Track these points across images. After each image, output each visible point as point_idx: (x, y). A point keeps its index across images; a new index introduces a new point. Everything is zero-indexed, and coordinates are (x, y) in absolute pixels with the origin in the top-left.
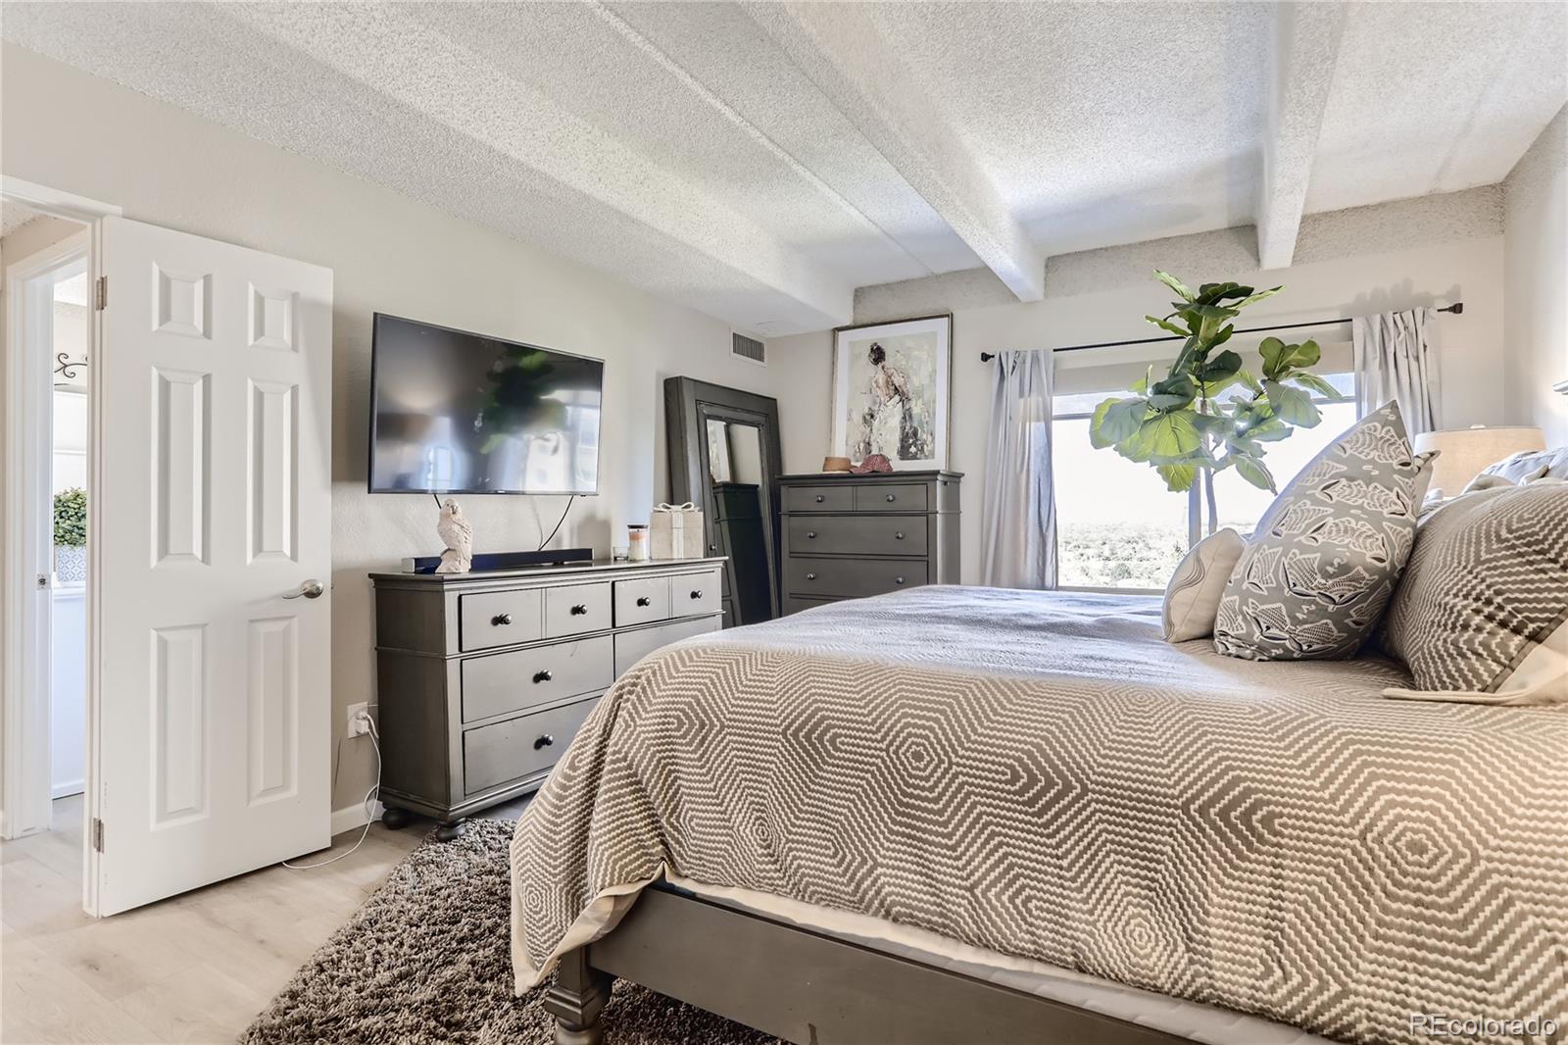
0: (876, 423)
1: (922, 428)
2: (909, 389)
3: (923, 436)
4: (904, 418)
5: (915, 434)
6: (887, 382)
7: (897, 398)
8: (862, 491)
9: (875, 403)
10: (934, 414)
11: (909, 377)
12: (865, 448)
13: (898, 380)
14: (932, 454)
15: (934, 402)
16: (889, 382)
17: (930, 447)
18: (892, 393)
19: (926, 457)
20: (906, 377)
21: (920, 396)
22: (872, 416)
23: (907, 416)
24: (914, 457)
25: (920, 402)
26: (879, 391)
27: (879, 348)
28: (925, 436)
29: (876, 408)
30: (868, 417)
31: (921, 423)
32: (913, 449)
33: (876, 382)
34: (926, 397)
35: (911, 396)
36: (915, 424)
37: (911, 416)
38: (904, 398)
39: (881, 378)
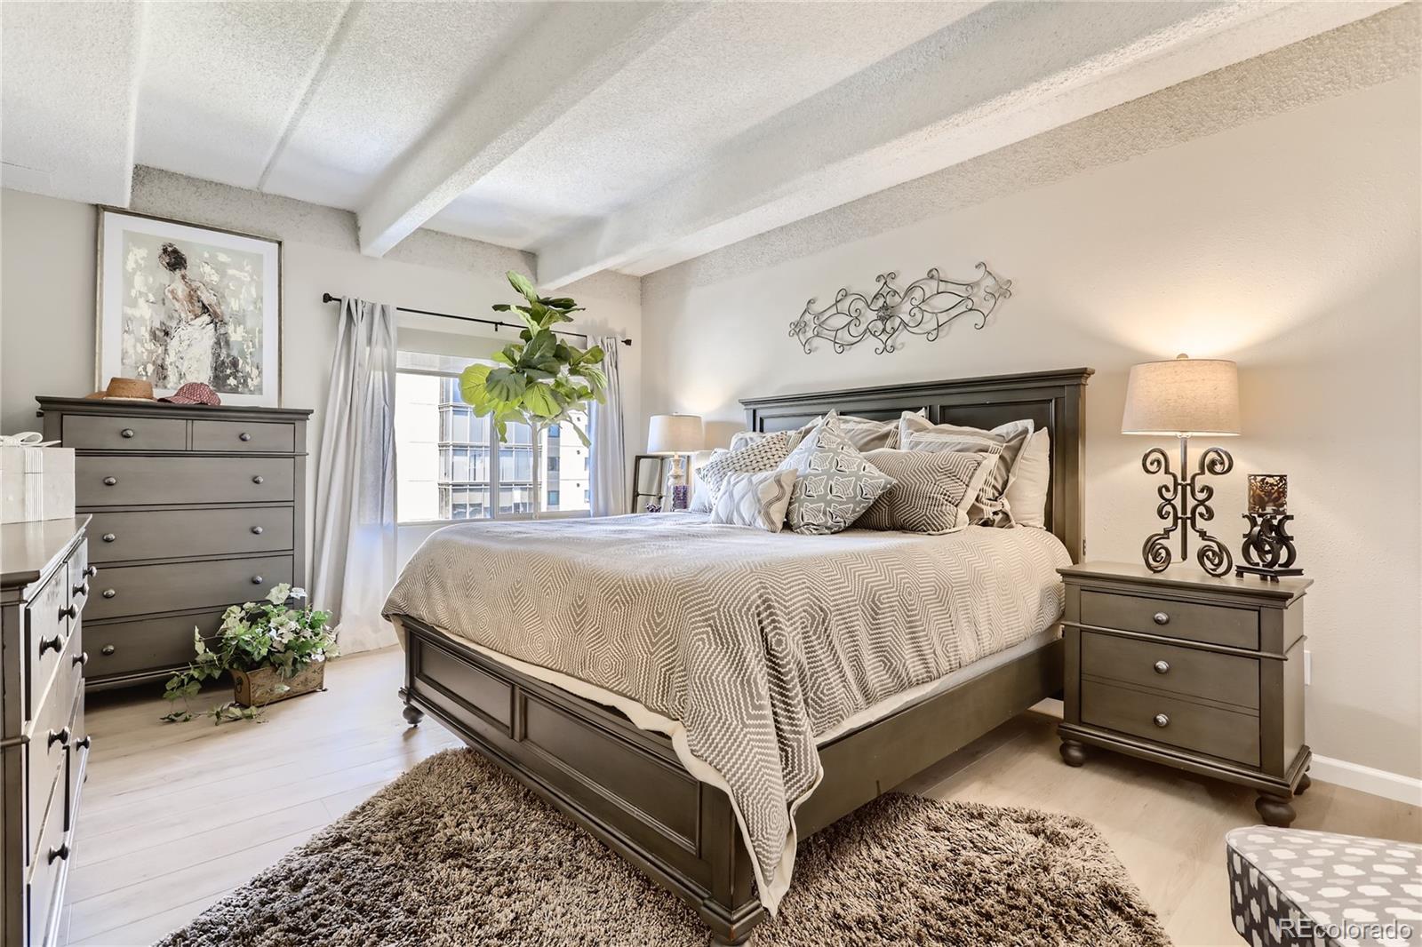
0: (173, 344)
1: (245, 359)
2: (223, 310)
3: (245, 367)
4: (218, 343)
5: (235, 364)
6: (191, 296)
7: (206, 318)
8: (200, 426)
9: (171, 317)
10: (261, 346)
11: (223, 297)
12: (156, 372)
13: (207, 298)
14: (259, 390)
15: (261, 332)
16: (193, 296)
17: (256, 382)
18: (199, 311)
19: (251, 392)
20: (221, 297)
21: (240, 320)
22: (167, 334)
23: (222, 341)
24: (234, 390)
25: (240, 329)
26: (177, 305)
27: (175, 252)
28: (248, 369)
29: (173, 324)
30: (161, 334)
31: (242, 353)
32: (232, 381)
33: (172, 292)
34: (249, 324)
35: (227, 319)
36: (235, 353)
37: (227, 343)
38: (217, 320)
39: (181, 290)
